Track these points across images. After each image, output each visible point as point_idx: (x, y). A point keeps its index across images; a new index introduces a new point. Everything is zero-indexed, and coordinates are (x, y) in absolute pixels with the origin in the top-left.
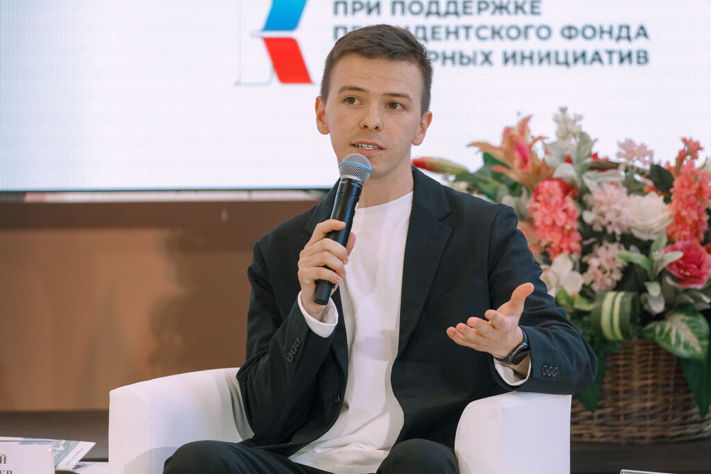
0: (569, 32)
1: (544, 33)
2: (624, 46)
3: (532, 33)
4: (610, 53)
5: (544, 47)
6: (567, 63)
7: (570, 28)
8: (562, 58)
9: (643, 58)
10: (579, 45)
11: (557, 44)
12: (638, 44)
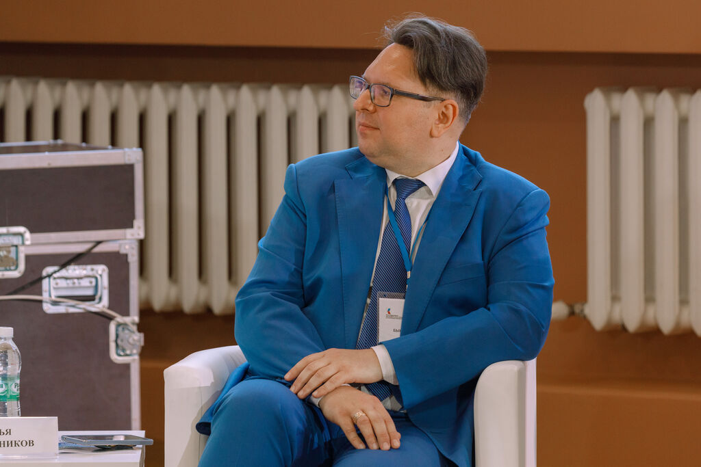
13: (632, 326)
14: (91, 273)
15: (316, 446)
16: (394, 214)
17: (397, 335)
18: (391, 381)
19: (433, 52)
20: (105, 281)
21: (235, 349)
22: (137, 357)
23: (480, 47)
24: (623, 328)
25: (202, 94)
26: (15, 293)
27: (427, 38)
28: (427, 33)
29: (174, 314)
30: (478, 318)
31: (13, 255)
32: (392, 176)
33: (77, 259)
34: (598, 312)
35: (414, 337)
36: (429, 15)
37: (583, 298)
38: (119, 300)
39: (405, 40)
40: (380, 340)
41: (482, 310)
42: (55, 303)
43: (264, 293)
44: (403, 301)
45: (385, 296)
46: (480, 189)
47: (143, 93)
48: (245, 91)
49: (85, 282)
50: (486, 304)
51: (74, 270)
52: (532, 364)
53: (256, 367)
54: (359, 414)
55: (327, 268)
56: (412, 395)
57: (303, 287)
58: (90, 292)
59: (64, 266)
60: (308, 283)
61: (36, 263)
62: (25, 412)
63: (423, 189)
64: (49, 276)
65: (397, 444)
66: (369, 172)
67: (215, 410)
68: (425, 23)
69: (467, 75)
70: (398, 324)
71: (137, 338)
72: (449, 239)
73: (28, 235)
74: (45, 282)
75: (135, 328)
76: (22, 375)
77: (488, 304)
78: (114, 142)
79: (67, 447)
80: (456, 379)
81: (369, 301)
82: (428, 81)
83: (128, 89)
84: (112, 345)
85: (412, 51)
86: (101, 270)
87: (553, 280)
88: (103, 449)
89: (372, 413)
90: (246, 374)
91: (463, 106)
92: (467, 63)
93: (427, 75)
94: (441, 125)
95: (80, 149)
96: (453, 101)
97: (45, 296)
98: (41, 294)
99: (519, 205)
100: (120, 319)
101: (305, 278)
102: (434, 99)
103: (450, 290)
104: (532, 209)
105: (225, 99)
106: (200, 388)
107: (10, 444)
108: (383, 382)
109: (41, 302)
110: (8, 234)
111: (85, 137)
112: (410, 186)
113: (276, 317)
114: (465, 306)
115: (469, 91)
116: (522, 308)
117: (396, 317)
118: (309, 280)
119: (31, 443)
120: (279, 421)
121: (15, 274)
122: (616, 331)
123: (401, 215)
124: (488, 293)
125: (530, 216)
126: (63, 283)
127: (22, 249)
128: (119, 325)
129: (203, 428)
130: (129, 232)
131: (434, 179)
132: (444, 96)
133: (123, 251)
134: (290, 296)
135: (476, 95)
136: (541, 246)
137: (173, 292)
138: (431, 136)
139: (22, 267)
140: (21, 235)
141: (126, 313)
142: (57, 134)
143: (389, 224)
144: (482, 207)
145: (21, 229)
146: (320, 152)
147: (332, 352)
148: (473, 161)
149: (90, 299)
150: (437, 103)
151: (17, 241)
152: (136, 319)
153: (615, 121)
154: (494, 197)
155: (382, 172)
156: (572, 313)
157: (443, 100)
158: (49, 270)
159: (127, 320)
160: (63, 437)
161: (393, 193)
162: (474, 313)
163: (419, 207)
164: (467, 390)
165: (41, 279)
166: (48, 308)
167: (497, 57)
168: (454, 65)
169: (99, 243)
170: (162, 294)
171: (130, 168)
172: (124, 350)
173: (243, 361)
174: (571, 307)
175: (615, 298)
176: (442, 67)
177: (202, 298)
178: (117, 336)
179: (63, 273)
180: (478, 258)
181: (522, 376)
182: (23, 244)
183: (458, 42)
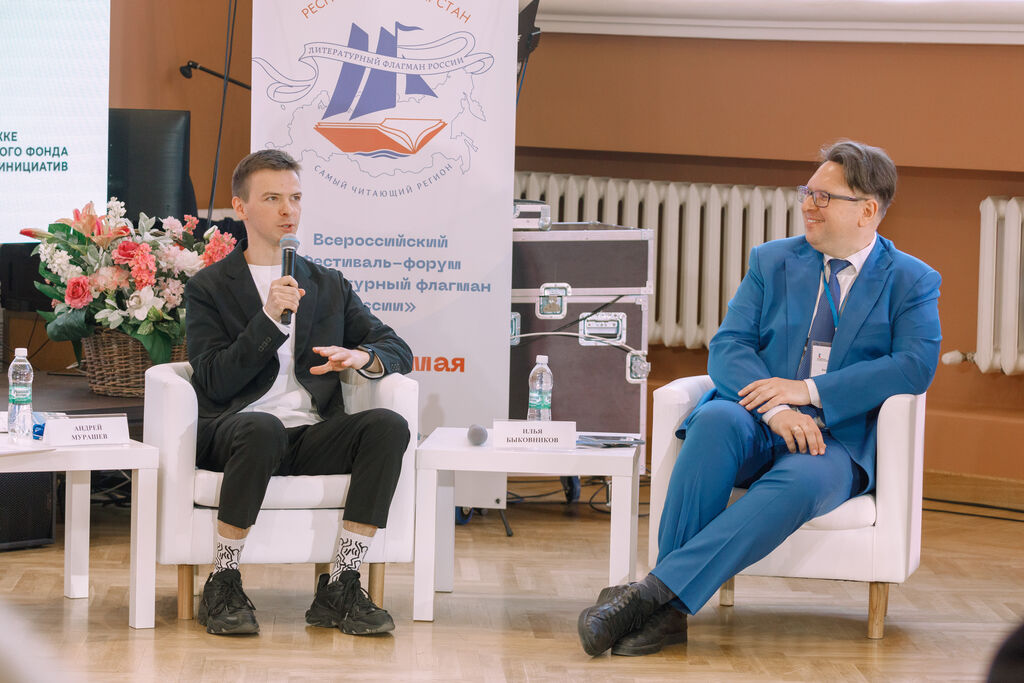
0: (31, 151)
1: (18, 152)
2: (56, 160)
3: (12, 151)
4: (50, 163)
5: (18, 160)
6: (29, 170)
7: (31, 149)
8: (26, 168)
9: (65, 167)
10: (35, 159)
11: (24, 158)
12: (63, 159)
13: (1008, 371)
14: (614, 318)
15: (761, 450)
16: (828, 285)
17: (825, 373)
18: (817, 406)
19: (859, 167)
20: (624, 325)
21: (707, 378)
22: (645, 380)
23: (891, 161)
24: (1002, 372)
25: (704, 191)
26: (559, 330)
27: (853, 157)
28: (853, 152)
29: (680, 349)
30: (883, 362)
31: (558, 303)
32: (828, 258)
33: (604, 307)
34: (984, 359)
35: (837, 374)
36: (852, 139)
37: (974, 349)
38: (634, 338)
39: (836, 158)
40: (813, 374)
41: (886, 356)
42: (588, 339)
43: (730, 341)
44: (830, 348)
45: (818, 345)
46: (889, 270)
47: (663, 189)
48: (735, 190)
49: (610, 324)
50: (890, 352)
51: (602, 316)
52: (922, 398)
53: (721, 391)
54: (796, 428)
55: (777, 323)
56: (832, 417)
57: (759, 337)
58: (613, 332)
59: (595, 312)
60: (763, 335)
61: (575, 309)
62: (555, 418)
63: (850, 267)
64: (584, 319)
65: (822, 452)
66: (810, 254)
67: (689, 421)
68: (850, 145)
69: (883, 183)
70: (825, 365)
71: (646, 366)
72: (866, 305)
73: (570, 289)
74: (581, 323)
75: (644, 359)
76: (553, 391)
77: (892, 351)
78: (640, 225)
79: (583, 444)
80: (864, 407)
81: (806, 349)
82: (854, 188)
83: (652, 186)
84: (628, 371)
85: (843, 166)
86: (622, 316)
87: (941, 337)
88: (609, 446)
89: (806, 428)
90: (714, 396)
91: (881, 204)
92: (883, 174)
93: (854, 183)
94: (866, 218)
95: (616, 228)
96: (874, 201)
97: (581, 334)
98: (578, 332)
99: (918, 282)
100: (634, 352)
101: (761, 331)
102: (861, 199)
103: (864, 342)
104: (928, 285)
105: (721, 196)
106: (679, 405)
107: (541, 440)
108: (811, 406)
109: (577, 337)
110: (555, 288)
111: (620, 221)
112: (840, 265)
113: (738, 357)
114: (874, 353)
115: (885, 194)
116: (916, 356)
117: (824, 360)
118: (763, 332)
119: (556, 440)
120: (735, 430)
121: (560, 317)
122: (996, 374)
123: (833, 286)
124: (892, 344)
125: (925, 290)
126: (594, 324)
127: (565, 299)
128: (633, 356)
129: (681, 434)
130: (642, 290)
131: (858, 260)
132: (866, 197)
133: (637, 303)
134: (750, 343)
135: (890, 197)
136: (933, 311)
137: (679, 333)
138: (859, 226)
139: (565, 312)
140: (565, 289)
141: (638, 347)
142: (600, 218)
143: (825, 292)
144: (891, 281)
145: (565, 285)
146: (788, 236)
147: (775, 379)
148: (887, 248)
149: (613, 336)
150: (863, 202)
151: (561, 293)
152: (646, 352)
153: (1001, 221)
154: (900, 275)
155: (821, 255)
156: (965, 359)
157: (866, 200)
158: (584, 315)
159: (639, 352)
160: (580, 437)
161: (828, 270)
162: (879, 359)
163: (846, 280)
164: (872, 416)
165: (578, 321)
166: (583, 342)
167: (903, 171)
168: (873, 175)
169: (621, 296)
170: (670, 334)
171: (645, 243)
172: (636, 374)
173: (712, 386)
174: (964, 354)
175: (997, 350)
176: (865, 178)
177: (700, 338)
178: (631, 364)
179: (594, 317)
180: (886, 320)
181: (913, 406)
182: (566, 295)
183: (875, 159)
